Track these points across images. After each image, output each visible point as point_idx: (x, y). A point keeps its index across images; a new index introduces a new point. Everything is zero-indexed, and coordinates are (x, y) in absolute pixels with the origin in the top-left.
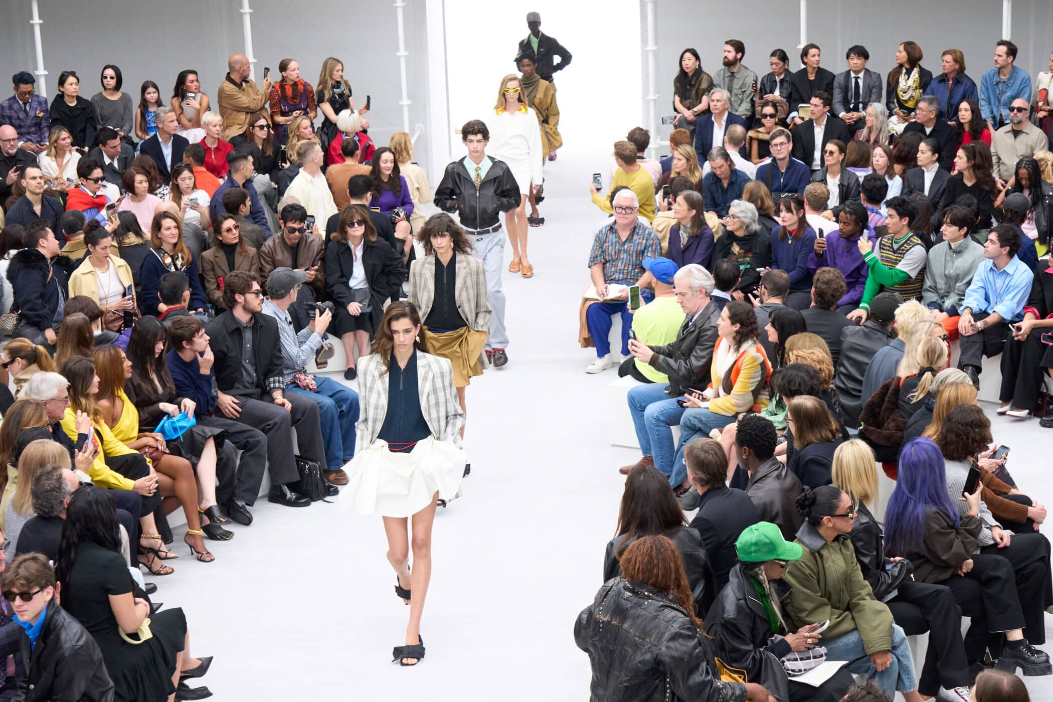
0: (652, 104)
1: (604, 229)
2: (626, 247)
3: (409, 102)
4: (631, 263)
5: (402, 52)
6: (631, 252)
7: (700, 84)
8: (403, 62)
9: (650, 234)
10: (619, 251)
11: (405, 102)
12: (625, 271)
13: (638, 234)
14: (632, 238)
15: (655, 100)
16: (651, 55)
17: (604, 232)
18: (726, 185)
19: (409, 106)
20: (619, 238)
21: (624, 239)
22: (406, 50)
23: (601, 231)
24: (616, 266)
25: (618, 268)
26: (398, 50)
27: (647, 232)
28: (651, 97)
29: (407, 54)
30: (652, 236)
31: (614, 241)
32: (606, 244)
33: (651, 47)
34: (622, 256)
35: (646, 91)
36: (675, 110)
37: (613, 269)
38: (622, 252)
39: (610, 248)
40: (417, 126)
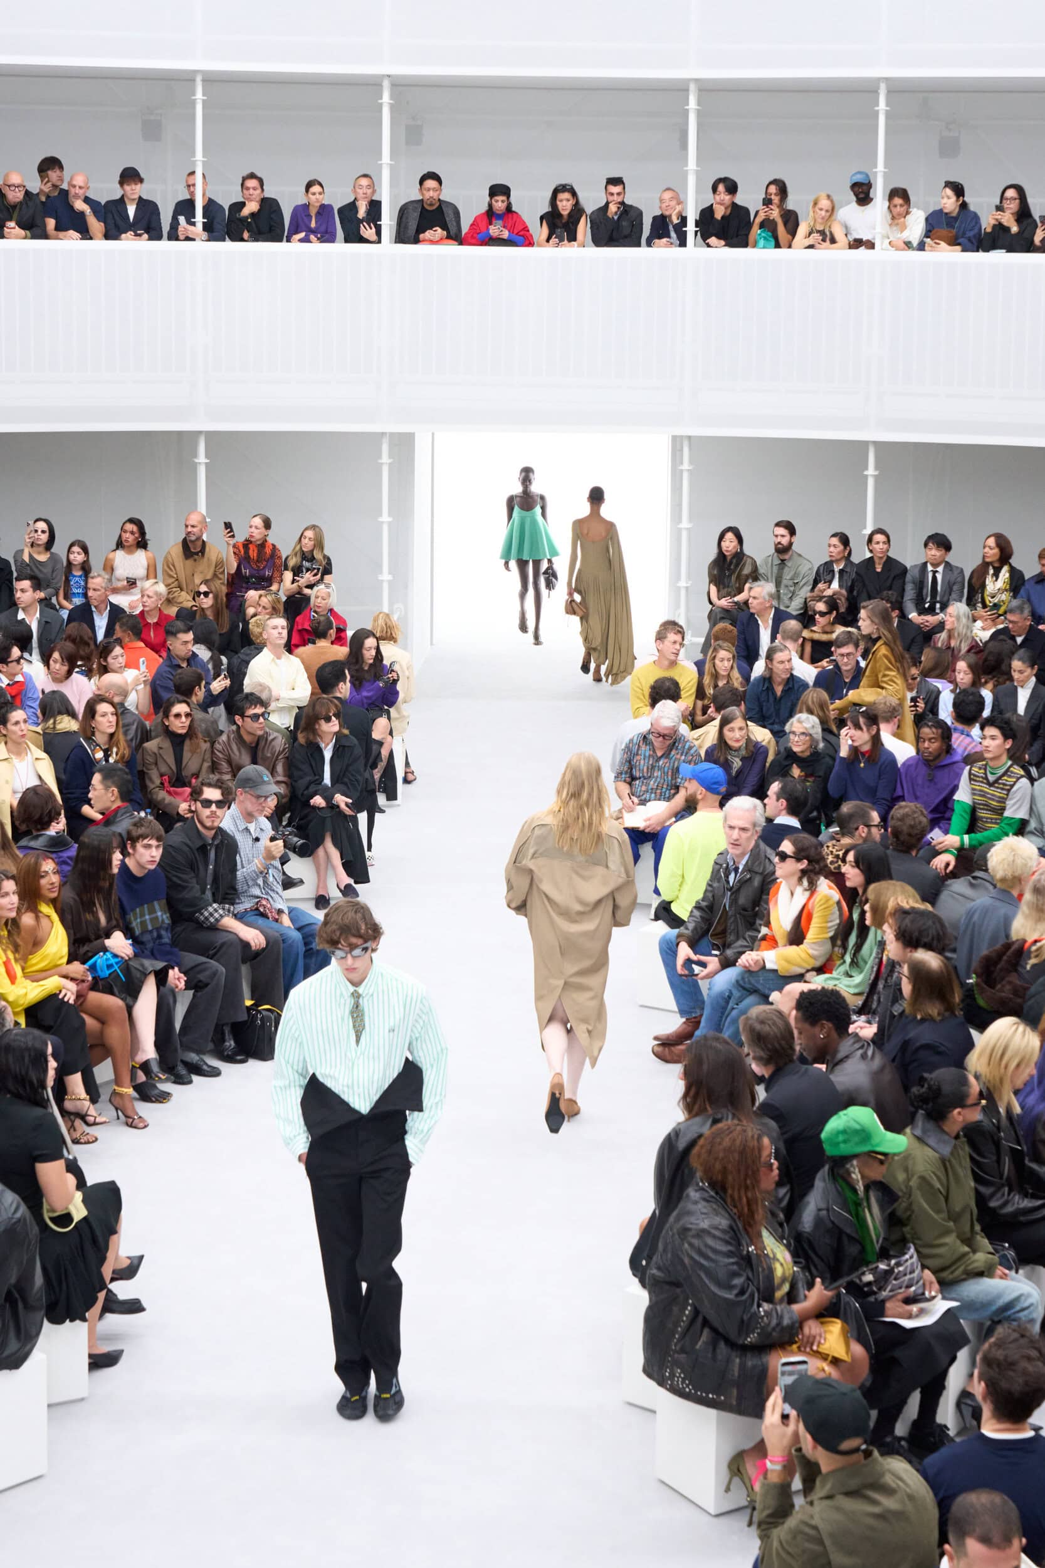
0: (683, 592)
1: (635, 738)
2: (661, 763)
3: (390, 577)
4: (666, 783)
5: (385, 518)
6: (666, 769)
7: (741, 570)
8: (385, 528)
9: (690, 748)
10: (653, 767)
11: (386, 576)
12: (659, 791)
13: (677, 749)
14: (669, 754)
15: (687, 588)
16: (684, 534)
17: (635, 741)
18: (779, 693)
19: (390, 582)
20: (654, 751)
21: (659, 754)
22: (389, 515)
23: (631, 741)
24: (647, 785)
25: (650, 787)
26: (381, 515)
27: (687, 747)
28: (683, 583)
29: (390, 519)
30: (692, 751)
31: (647, 754)
32: (638, 758)
33: (685, 524)
34: (655, 775)
35: (676, 576)
36: (711, 602)
37: (644, 788)
38: (656, 769)
39: (642, 762)
40: (396, 606)
